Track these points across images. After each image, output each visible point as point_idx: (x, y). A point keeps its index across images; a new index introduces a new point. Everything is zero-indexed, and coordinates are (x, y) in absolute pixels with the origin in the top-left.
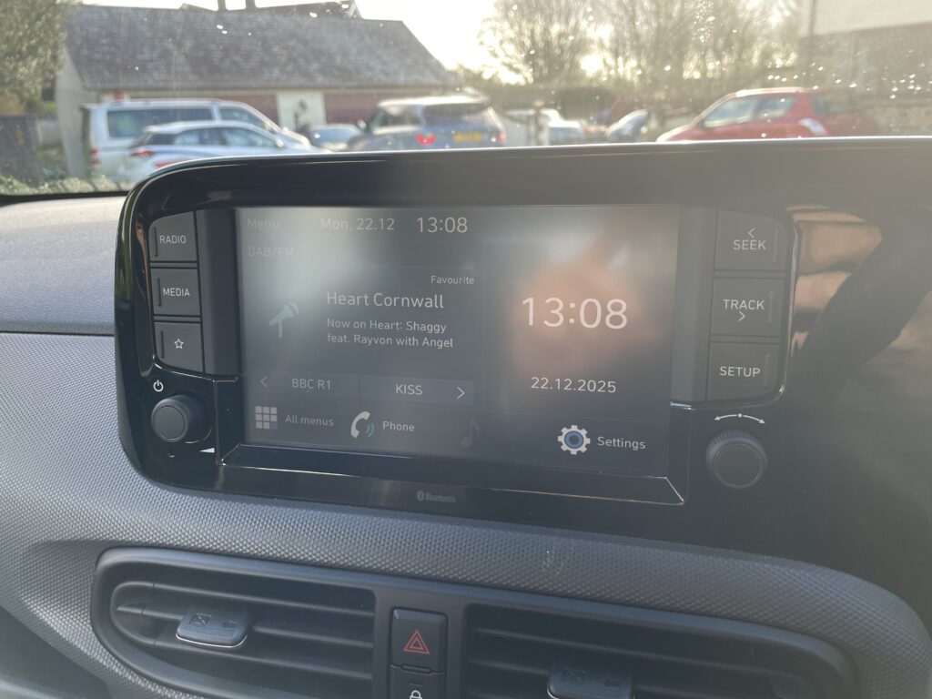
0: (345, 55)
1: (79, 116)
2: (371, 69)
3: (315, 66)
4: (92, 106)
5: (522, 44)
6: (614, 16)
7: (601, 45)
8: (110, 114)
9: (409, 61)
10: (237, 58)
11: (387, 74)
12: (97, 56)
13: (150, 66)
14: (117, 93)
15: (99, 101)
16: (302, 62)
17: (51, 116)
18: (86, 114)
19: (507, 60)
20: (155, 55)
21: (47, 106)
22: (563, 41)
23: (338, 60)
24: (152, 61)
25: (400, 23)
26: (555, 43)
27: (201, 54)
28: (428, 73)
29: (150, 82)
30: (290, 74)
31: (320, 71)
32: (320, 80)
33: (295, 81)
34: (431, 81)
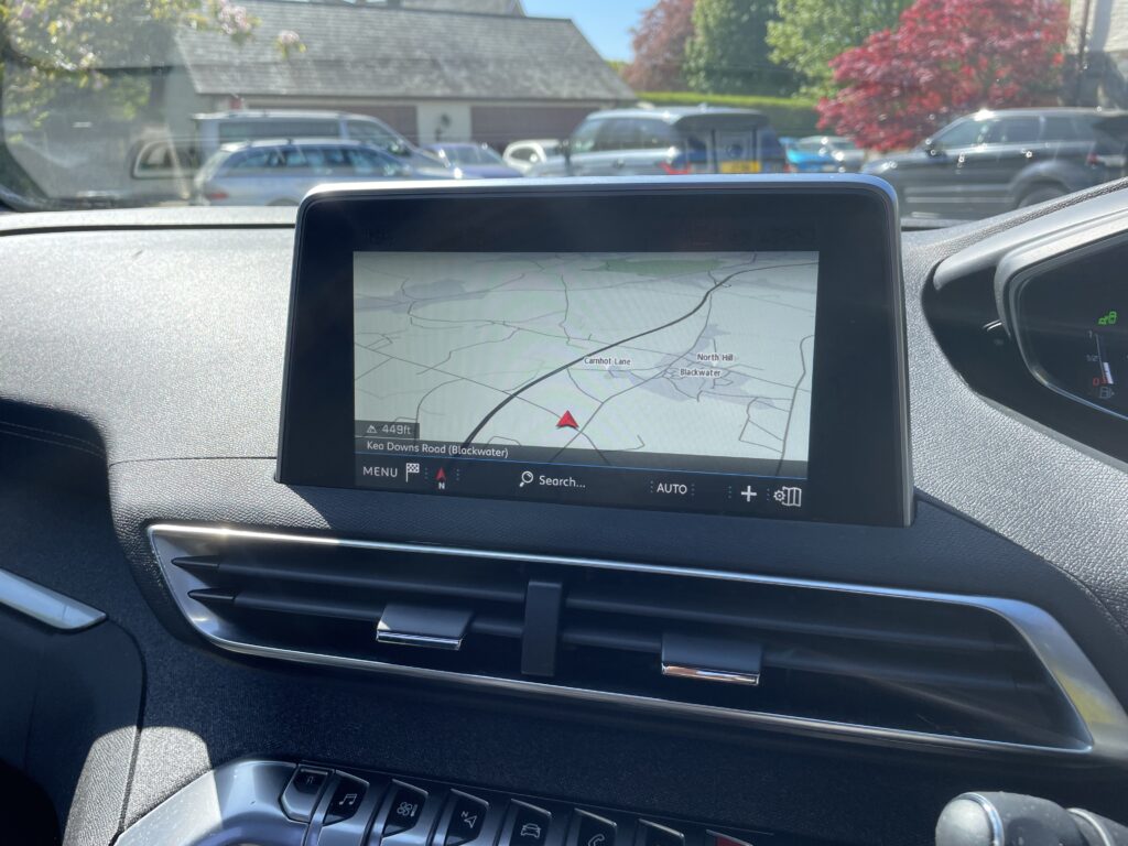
0: (500, 61)
2: (528, 78)
3: (463, 74)
9: (576, 69)
11: (547, 85)
13: (273, 69)
14: (235, 101)
15: (212, 110)
23: (491, 67)
24: (275, 64)
25: (569, 23)
27: (332, 56)
28: (597, 83)
29: (272, 88)
30: (433, 83)
31: (470, 79)
32: (468, 91)
33: (438, 92)
34: (602, 94)
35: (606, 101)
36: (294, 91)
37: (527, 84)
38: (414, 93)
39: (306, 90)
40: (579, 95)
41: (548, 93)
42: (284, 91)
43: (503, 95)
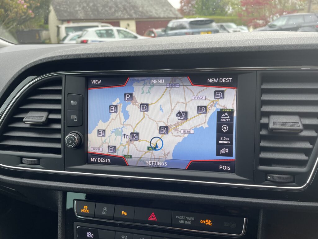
1: (56, 29)
2: (151, 12)
3: (133, 11)
4: (60, 26)
8: (66, 28)
9: (165, 9)
10: (107, 9)
11: (157, 14)
12: (62, 9)
13: (79, 12)
14: (68, 21)
15: (62, 24)
16: (128, 10)
17: (47, 29)
18: (58, 28)
20: (80, 8)
21: (46, 26)
23: (141, 9)
24: (79, 10)
27: (95, 8)
28: (171, 13)
29: (79, 17)
30: (124, 14)
31: (135, 13)
32: (134, 16)
33: (126, 17)
34: (173, 16)
35: (173, 18)
36: (85, 18)
37: (151, 14)
38: (119, 18)
39: (89, 18)
40: (166, 16)
41: (157, 16)
42: (83, 18)
43: (144, 17)
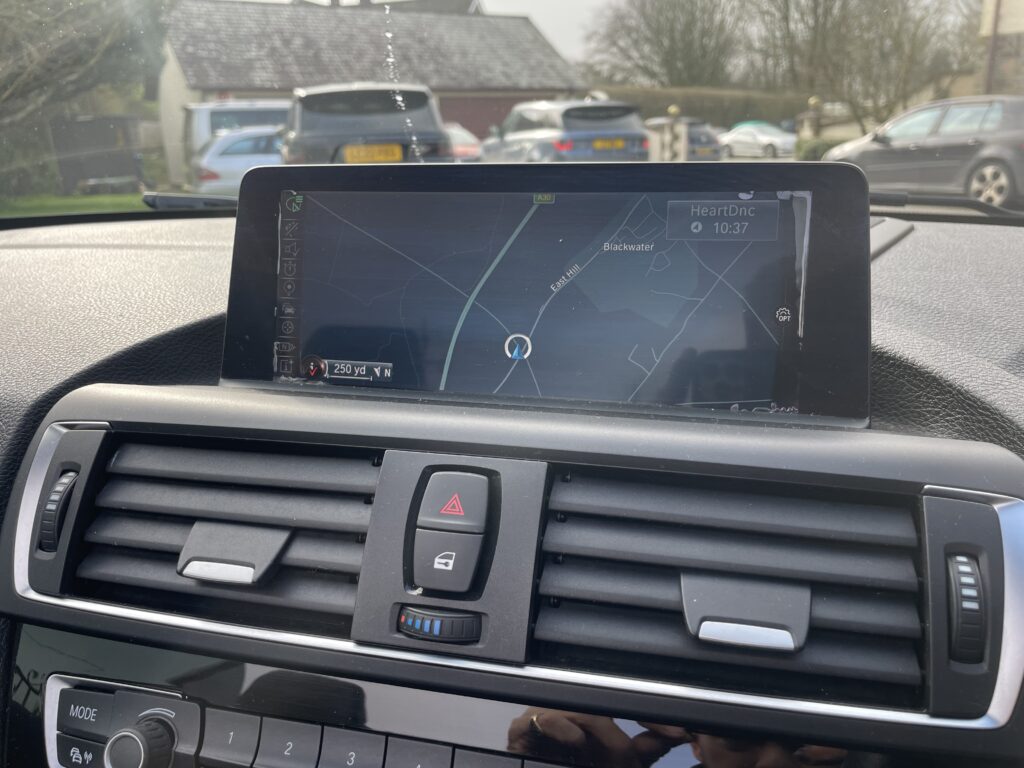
0: (464, 54)
1: (180, 116)
2: (489, 70)
4: (194, 106)
5: (660, 44)
6: (763, 13)
7: (750, 47)
8: (214, 114)
9: (533, 62)
10: (349, 57)
11: (508, 77)
12: (204, 54)
13: (258, 65)
14: (223, 92)
15: (203, 100)
17: (154, 117)
18: (189, 114)
19: (641, 63)
21: (150, 105)
22: (706, 41)
24: (259, 60)
25: (526, 20)
26: (697, 44)
27: (311, 53)
28: (552, 74)
29: (257, 82)
32: (436, 82)
34: (558, 84)
35: (561, 91)
37: (489, 75)
39: (288, 83)
40: (536, 86)
42: (268, 85)
43: (468, 86)
